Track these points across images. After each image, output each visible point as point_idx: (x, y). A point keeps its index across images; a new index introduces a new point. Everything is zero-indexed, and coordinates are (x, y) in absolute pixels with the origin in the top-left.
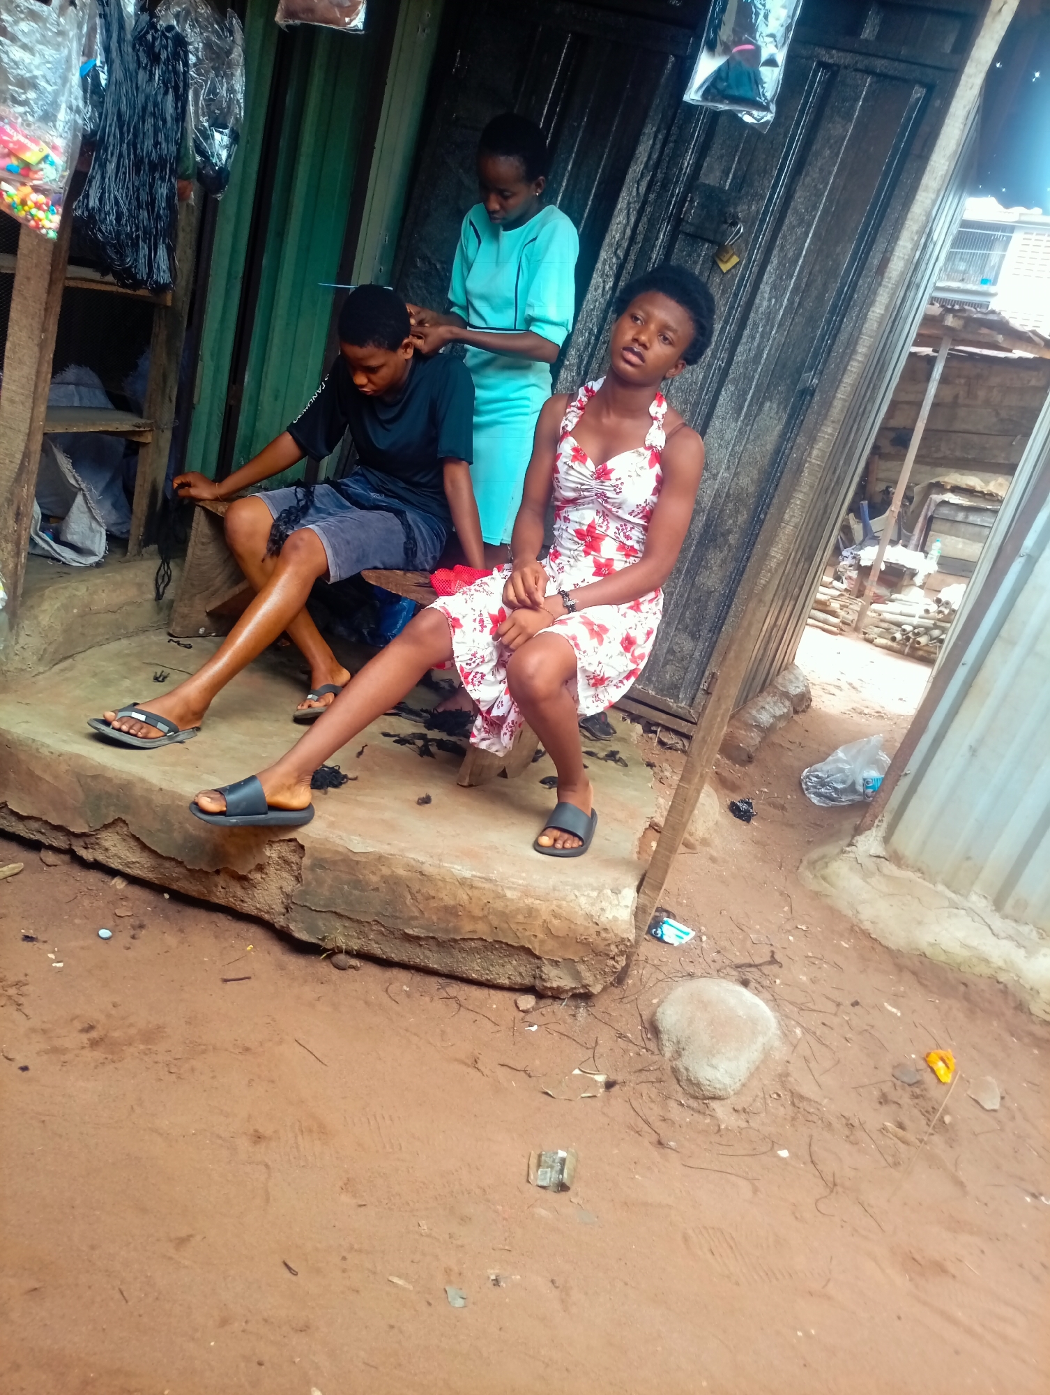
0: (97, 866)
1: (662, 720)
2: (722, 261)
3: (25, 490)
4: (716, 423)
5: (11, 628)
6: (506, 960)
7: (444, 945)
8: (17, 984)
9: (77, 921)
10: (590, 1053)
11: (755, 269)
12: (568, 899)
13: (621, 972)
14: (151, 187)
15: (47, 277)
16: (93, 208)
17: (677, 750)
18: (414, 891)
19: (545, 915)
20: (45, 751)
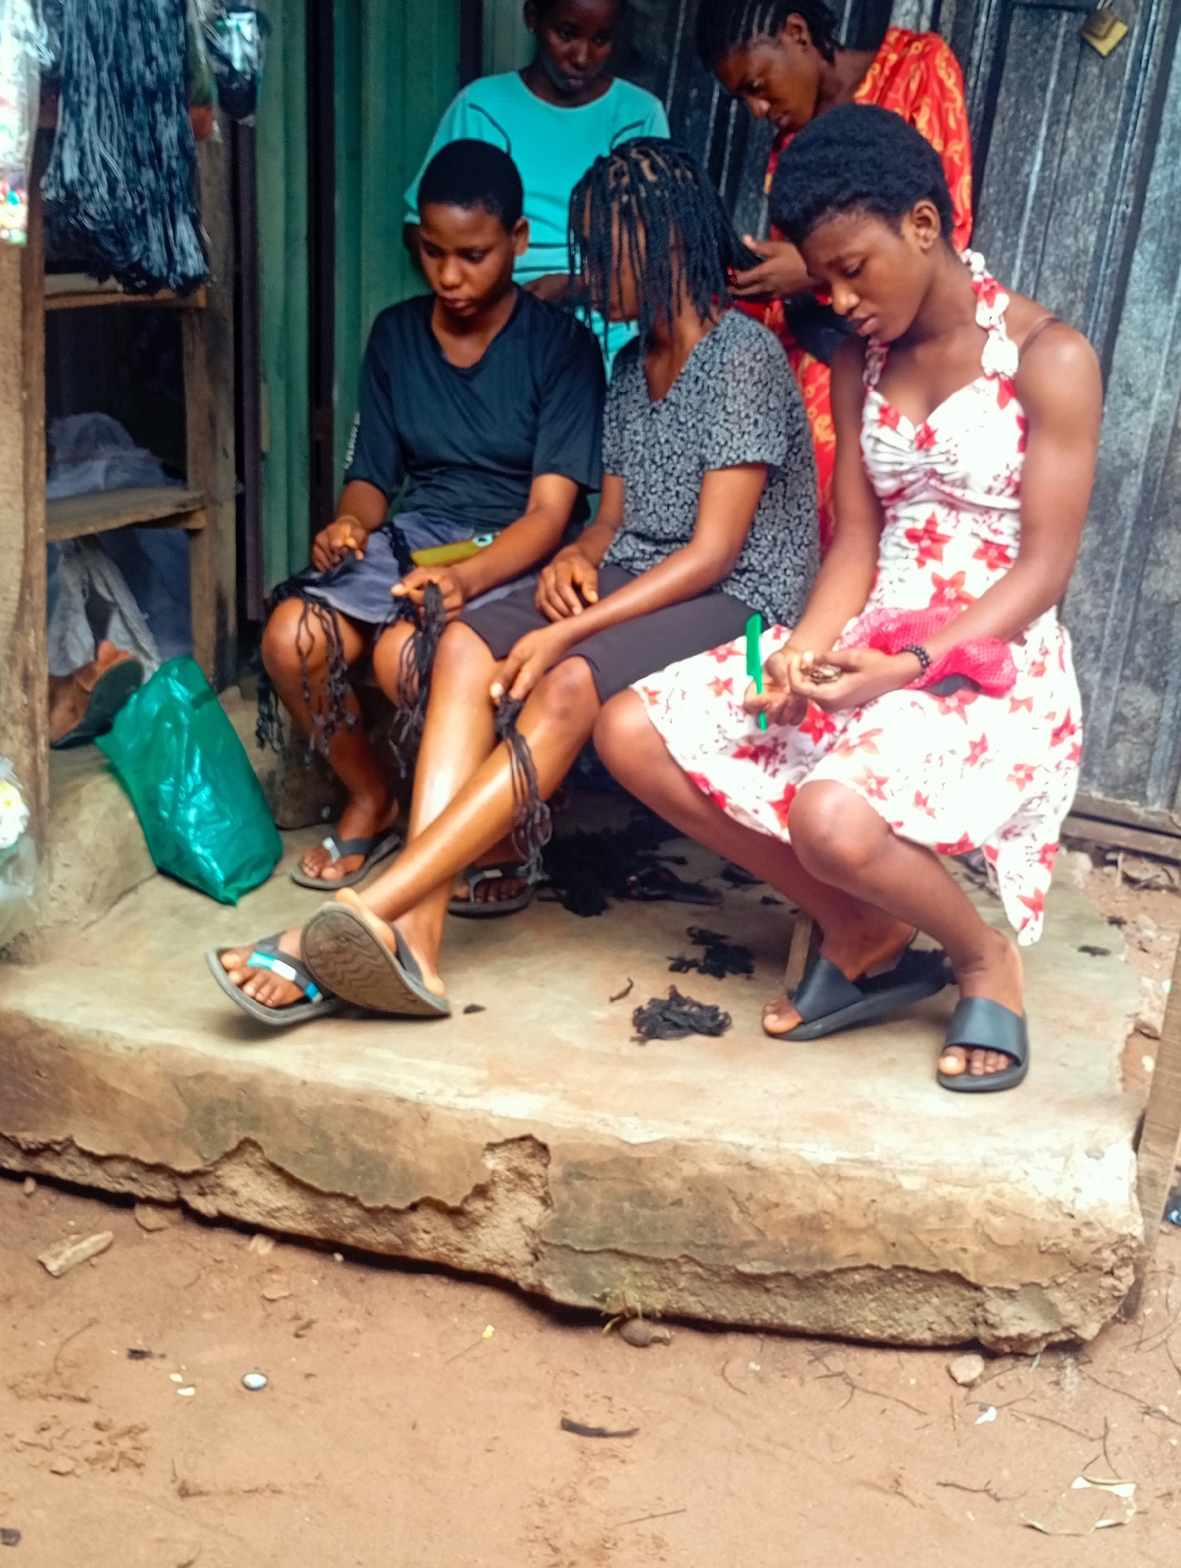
0: (223, 1222)
1: (1123, 839)
2: (1097, 37)
3: (31, 639)
4: (1133, 312)
5: (40, 857)
6: (920, 1297)
7: (807, 1284)
8: (131, 1431)
9: (207, 1316)
10: (1097, 1447)
11: (1159, 38)
12: (1013, 1177)
13: (1128, 1296)
14: (153, 129)
15: (17, 302)
16: (72, 182)
17: (1158, 888)
18: (742, 1198)
19: (976, 1212)
20: (118, 1048)
